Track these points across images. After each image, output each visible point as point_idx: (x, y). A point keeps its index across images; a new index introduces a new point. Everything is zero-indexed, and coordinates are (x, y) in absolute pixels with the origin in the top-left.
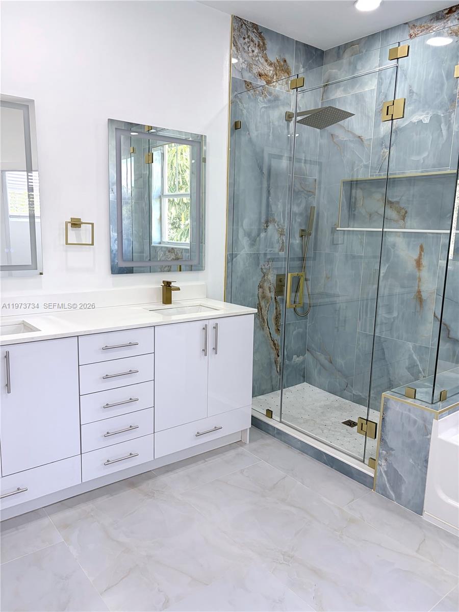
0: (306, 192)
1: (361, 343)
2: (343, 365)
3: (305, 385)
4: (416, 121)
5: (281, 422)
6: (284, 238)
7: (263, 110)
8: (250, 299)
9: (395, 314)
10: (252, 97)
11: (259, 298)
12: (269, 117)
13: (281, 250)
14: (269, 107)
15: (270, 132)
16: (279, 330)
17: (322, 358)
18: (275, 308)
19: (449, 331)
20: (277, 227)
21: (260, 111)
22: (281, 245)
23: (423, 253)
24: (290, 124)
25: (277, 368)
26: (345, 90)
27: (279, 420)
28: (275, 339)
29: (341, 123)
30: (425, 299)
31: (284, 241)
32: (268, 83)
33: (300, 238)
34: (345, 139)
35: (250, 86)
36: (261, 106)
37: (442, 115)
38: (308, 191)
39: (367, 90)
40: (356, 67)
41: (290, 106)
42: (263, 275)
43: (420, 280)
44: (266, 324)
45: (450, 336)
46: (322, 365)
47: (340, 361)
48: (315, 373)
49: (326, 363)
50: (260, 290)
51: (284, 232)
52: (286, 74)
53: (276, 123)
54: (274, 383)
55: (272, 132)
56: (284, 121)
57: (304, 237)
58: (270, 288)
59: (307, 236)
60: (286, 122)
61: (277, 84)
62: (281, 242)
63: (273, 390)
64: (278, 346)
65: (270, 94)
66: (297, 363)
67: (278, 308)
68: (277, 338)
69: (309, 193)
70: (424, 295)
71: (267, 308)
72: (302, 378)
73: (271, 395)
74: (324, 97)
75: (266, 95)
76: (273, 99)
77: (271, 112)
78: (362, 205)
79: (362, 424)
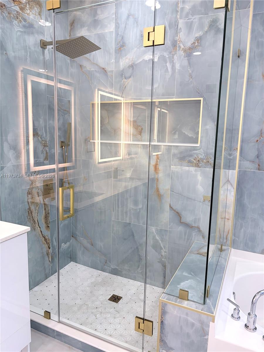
0: (62, 111)
1: (115, 229)
2: (102, 247)
3: (72, 264)
4: (148, 59)
5: (59, 322)
6: (47, 149)
7: (19, 33)
8: (20, 206)
9: (140, 206)
10: (7, 19)
11: (29, 203)
12: (25, 41)
13: (45, 159)
14: (25, 32)
15: (27, 55)
16: (48, 227)
17: (85, 242)
18: (44, 210)
19: (181, 217)
20: (40, 139)
21: (16, 34)
22: (45, 155)
23: (158, 160)
24: (45, 51)
25: (49, 258)
26: (89, 30)
27: (57, 320)
28: (45, 235)
29: (87, 55)
30: (162, 194)
31: (48, 151)
32: (22, 9)
33: (60, 149)
34: (91, 70)
35: (3, 8)
36: (16, 30)
37: (167, 56)
38: (63, 110)
39: (107, 31)
40: (96, 12)
41: (44, 35)
42: (31, 183)
43: (158, 180)
44: (37, 225)
45: (181, 221)
46: (85, 248)
47: (100, 244)
48: (79, 254)
49: (89, 246)
50: (30, 196)
51: (47, 144)
52: (38, 6)
53: (33, 48)
54: (47, 271)
55: (29, 56)
56: (40, 47)
57: (63, 147)
58: (38, 193)
59: (66, 147)
60: (41, 49)
61: (31, 13)
62: (45, 152)
63: (46, 277)
64: (49, 240)
65: (25, 20)
66: (65, 249)
67: (47, 209)
68: (47, 233)
69: (65, 111)
70: (162, 192)
71: (37, 211)
72: (69, 259)
73: (46, 283)
74: (71, 34)
75: (21, 21)
76: (27, 25)
77: (26, 37)
78: (108, 123)
79: (139, 323)
